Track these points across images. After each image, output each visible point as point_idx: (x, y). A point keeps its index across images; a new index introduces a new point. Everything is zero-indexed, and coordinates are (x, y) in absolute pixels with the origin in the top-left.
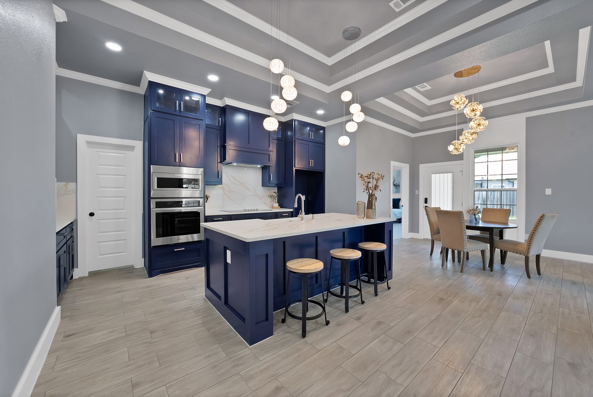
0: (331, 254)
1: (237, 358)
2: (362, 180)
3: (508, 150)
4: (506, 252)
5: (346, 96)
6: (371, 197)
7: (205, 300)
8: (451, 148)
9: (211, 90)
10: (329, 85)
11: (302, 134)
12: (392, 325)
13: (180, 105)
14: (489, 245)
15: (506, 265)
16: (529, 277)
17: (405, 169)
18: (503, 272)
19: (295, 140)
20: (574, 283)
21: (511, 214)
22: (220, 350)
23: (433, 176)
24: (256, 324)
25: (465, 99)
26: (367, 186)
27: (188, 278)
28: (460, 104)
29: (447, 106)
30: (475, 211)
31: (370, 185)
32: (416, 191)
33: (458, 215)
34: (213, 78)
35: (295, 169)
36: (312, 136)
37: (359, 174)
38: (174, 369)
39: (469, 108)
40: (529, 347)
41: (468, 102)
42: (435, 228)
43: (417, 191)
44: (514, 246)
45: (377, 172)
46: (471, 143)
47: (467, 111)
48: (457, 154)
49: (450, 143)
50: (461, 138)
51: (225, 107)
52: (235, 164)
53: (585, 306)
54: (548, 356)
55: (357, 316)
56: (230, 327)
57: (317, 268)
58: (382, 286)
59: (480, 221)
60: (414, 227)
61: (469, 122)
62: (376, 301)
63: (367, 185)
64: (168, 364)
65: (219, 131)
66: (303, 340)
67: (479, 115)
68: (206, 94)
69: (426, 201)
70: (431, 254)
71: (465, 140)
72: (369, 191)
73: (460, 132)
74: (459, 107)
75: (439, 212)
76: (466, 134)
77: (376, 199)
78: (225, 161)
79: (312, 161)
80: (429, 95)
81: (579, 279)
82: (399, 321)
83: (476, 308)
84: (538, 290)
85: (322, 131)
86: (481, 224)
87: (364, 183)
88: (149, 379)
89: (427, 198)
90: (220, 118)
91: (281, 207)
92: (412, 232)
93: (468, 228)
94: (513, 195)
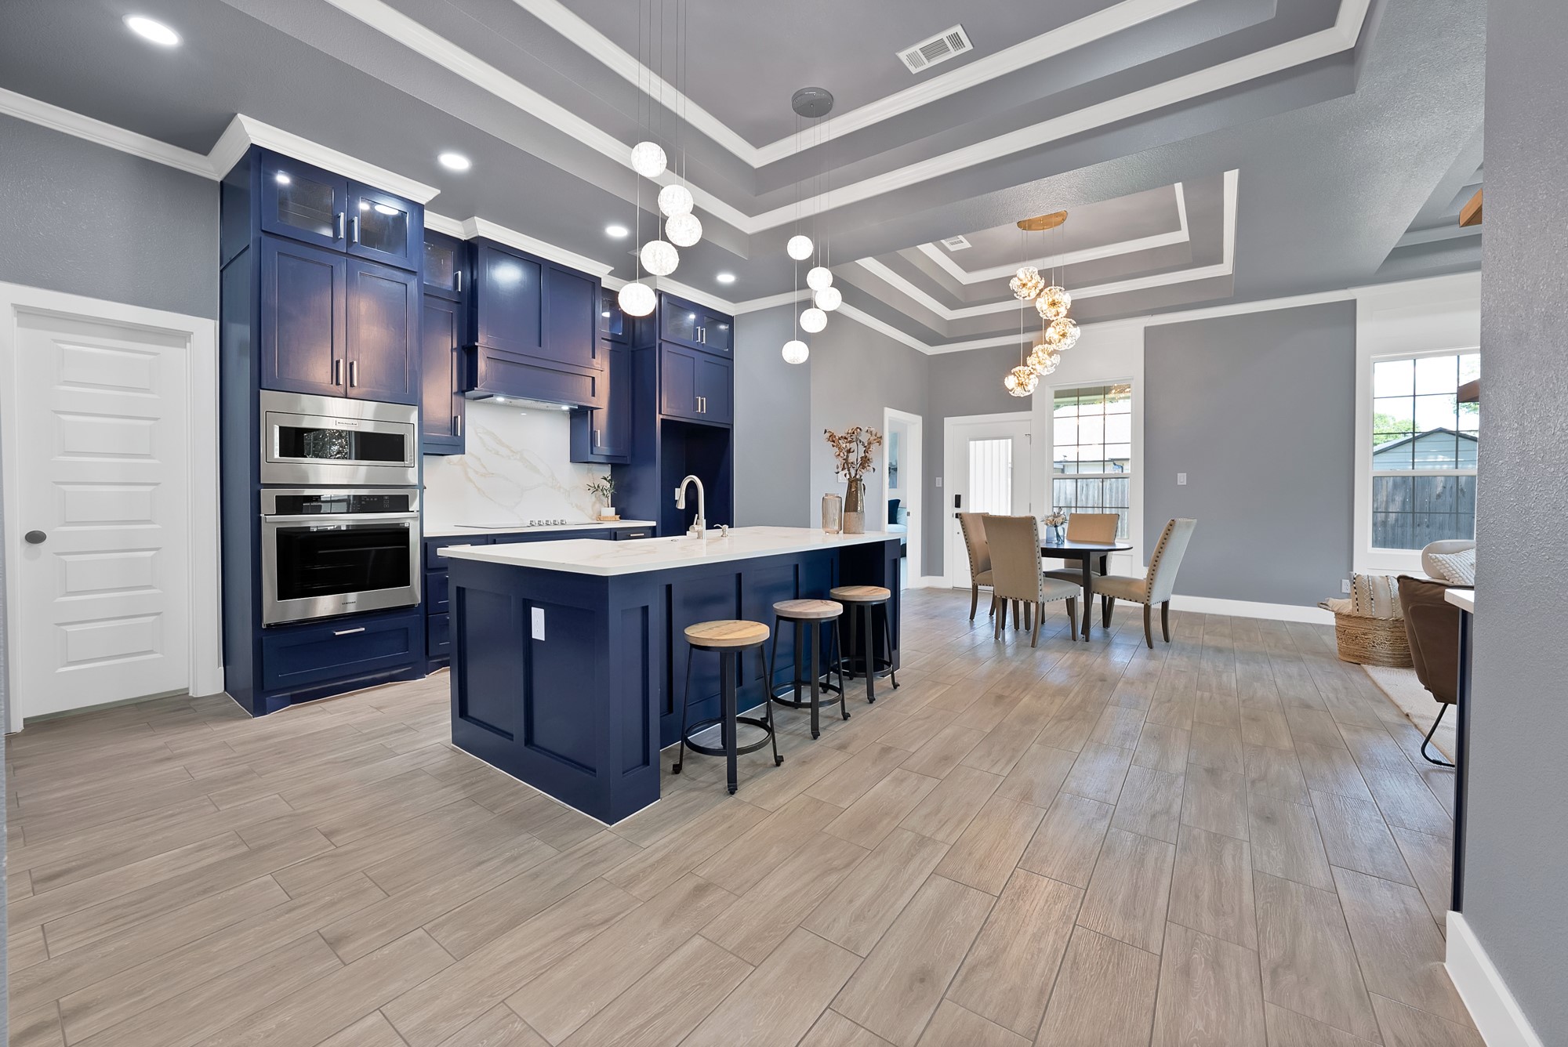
0: (776, 610)
1: (587, 852)
2: (833, 446)
3: (1115, 393)
4: (1112, 600)
5: (800, 248)
6: (854, 484)
7: (453, 750)
8: (1010, 382)
9: (439, 192)
10: (751, 215)
11: (678, 330)
12: (912, 750)
13: (349, 224)
14: (1082, 588)
15: (1111, 629)
16: (1150, 646)
17: (913, 426)
18: (1107, 642)
19: (660, 345)
20: (1219, 650)
21: (1119, 533)
22: (537, 843)
23: (972, 443)
24: (623, 773)
25: (1038, 276)
26: (846, 460)
27: (381, 707)
28: (1030, 289)
29: (1002, 290)
30: (1057, 517)
31: (852, 458)
32: (937, 478)
33: (1028, 524)
34: (455, 162)
35: (662, 419)
36: (702, 336)
37: (825, 432)
38: (431, 894)
39: (1046, 298)
40: (1151, 756)
41: (1043, 284)
42: (980, 558)
43: (939, 479)
44: (1127, 587)
45: (867, 428)
46: (1048, 373)
47: (1042, 305)
48: (1022, 396)
49: (1008, 372)
50: (1029, 360)
51: (475, 242)
52: (500, 399)
53: (1234, 685)
54: (1178, 764)
55: (837, 742)
56: (544, 797)
57: (759, 635)
58: (882, 682)
59: (1065, 540)
60: (933, 563)
61: (1046, 329)
62: (873, 712)
63: (845, 457)
64: (407, 890)
65: (456, 305)
66: (732, 799)
67: (1064, 315)
68: (424, 203)
69: (958, 501)
70: (972, 617)
71: (1038, 367)
72: (849, 470)
73: (1028, 349)
74: (1027, 295)
75: (989, 521)
76: (1040, 354)
77: (864, 489)
78: (476, 389)
79: (702, 401)
80: (967, 261)
81: (1226, 643)
82: (924, 742)
83: (1064, 706)
84: (1165, 666)
85: (723, 327)
86: (1067, 545)
87: (838, 453)
88: (370, 923)
89: (960, 496)
90: (460, 272)
91: (621, 518)
92: (929, 574)
93: (1048, 553)
94: (1124, 486)
